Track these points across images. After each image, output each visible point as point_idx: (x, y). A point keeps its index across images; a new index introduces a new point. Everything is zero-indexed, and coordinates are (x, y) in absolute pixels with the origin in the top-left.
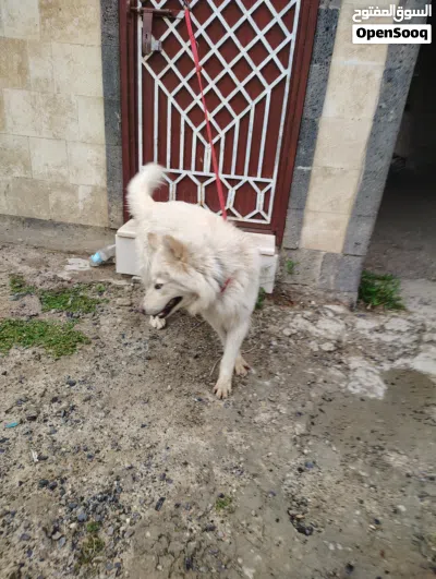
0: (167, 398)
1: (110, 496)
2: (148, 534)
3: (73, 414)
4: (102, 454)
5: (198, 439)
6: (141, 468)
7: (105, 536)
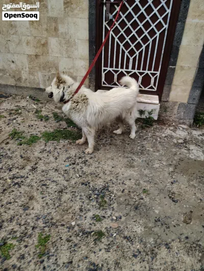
0: (120, 158)
1: (106, 188)
2: (121, 199)
3: (87, 163)
4: (100, 176)
5: (133, 172)
6: (114, 180)
7: (106, 199)
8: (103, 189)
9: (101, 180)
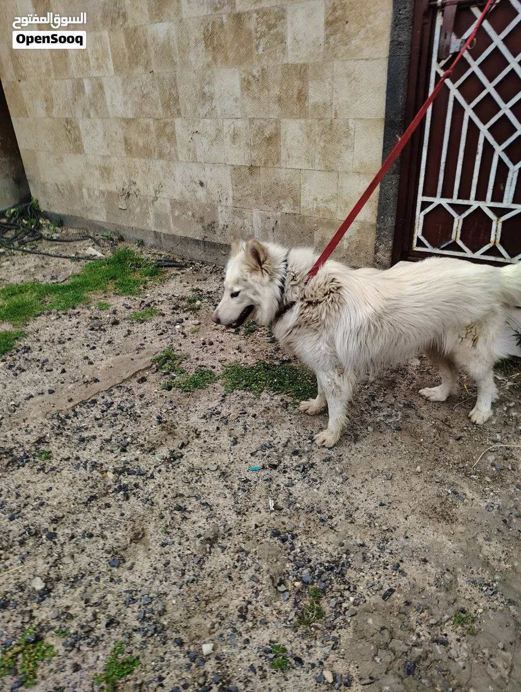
2: (370, 621)
3: (311, 472)
6: (374, 549)
7: (327, 605)
8: (327, 569)
9: (332, 537)
